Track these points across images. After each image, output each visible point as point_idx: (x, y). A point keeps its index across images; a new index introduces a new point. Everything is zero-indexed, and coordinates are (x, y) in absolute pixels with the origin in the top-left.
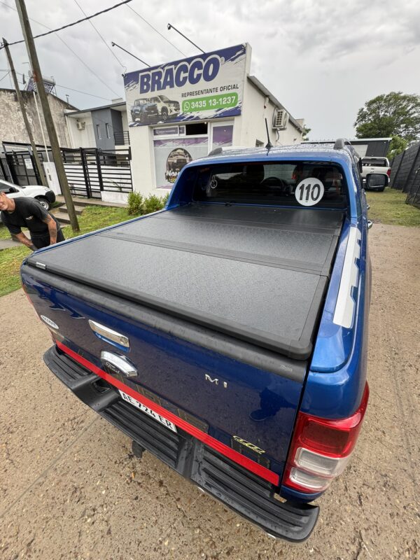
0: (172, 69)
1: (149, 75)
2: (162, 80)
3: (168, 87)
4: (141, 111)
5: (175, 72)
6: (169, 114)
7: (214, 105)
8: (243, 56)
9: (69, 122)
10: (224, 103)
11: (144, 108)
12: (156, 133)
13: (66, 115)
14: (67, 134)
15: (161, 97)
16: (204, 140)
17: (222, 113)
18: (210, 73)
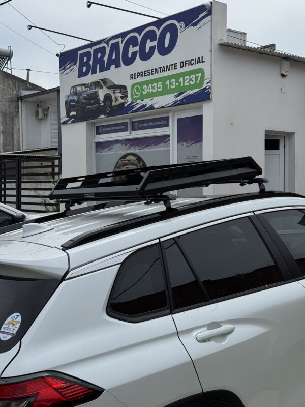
0: (118, 43)
1: (89, 52)
2: (106, 59)
3: (113, 67)
4: (78, 102)
5: (121, 46)
6: (114, 104)
7: (172, 87)
8: (209, 18)
9: (23, 108)
10: (186, 84)
11: (82, 98)
12: (99, 131)
13: (21, 98)
14: (16, 128)
15: (104, 81)
16: (165, 139)
17: (185, 98)
18: (167, 45)
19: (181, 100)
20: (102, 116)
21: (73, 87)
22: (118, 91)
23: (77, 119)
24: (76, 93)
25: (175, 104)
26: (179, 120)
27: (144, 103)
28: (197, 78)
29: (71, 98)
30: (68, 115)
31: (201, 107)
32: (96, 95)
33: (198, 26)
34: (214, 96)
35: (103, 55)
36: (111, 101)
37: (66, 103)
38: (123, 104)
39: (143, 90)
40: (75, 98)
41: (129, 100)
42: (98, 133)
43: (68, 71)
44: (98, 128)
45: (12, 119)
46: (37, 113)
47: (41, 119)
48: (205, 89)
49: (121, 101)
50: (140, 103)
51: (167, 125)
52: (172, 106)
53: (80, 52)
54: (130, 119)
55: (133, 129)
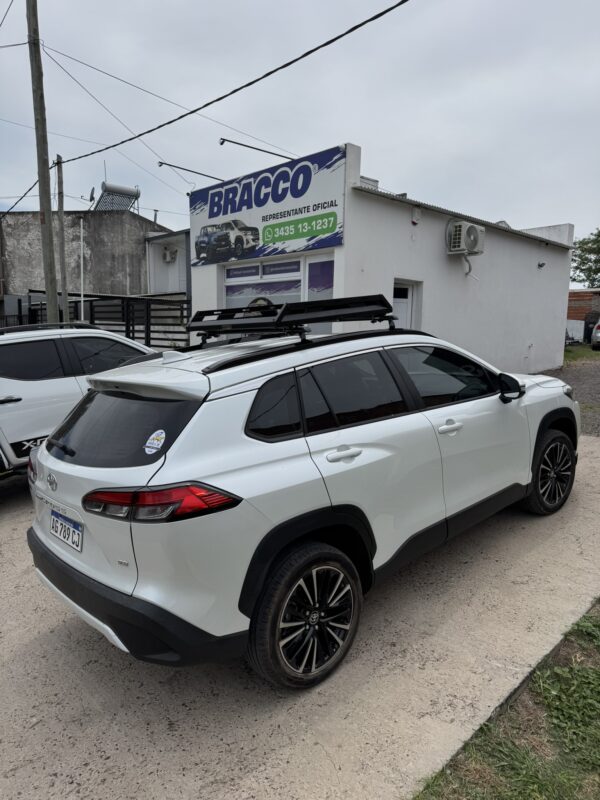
0: (250, 183)
1: (221, 192)
2: (237, 199)
3: (245, 208)
4: (208, 243)
5: (254, 187)
6: (245, 246)
7: (305, 231)
8: (343, 160)
9: (150, 251)
10: (318, 228)
11: (212, 239)
12: (230, 274)
13: (148, 240)
14: (143, 271)
15: (236, 222)
16: (296, 284)
17: (317, 242)
18: (300, 187)
19: (313, 245)
20: (233, 259)
21: (204, 228)
22: (250, 233)
23: (207, 261)
24: (206, 234)
25: (307, 249)
26: (310, 265)
27: (276, 246)
28: (329, 222)
29: (201, 239)
30: (198, 257)
31: (333, 252)
32: (226, 237)
33: (332, 169)
34: (346, 240)
35: (235, 196)
36: (242, 244)
37: (196, 244)
38: (254, 247)
39: (275, 233)
40: (206, 239)
41: (261, 243)
42: (229, 276)
43: (197, 211)
44: (228, 271)
45: (139, 262)
46: (164, 257)
47: (169, 262)
48: (337, 233)
49: (252, 243)
50: (272, 246)
51: (298, 270)
52: (304, 250)
53: (211, 192)
54: (262, 262)
55: (264, 273)
